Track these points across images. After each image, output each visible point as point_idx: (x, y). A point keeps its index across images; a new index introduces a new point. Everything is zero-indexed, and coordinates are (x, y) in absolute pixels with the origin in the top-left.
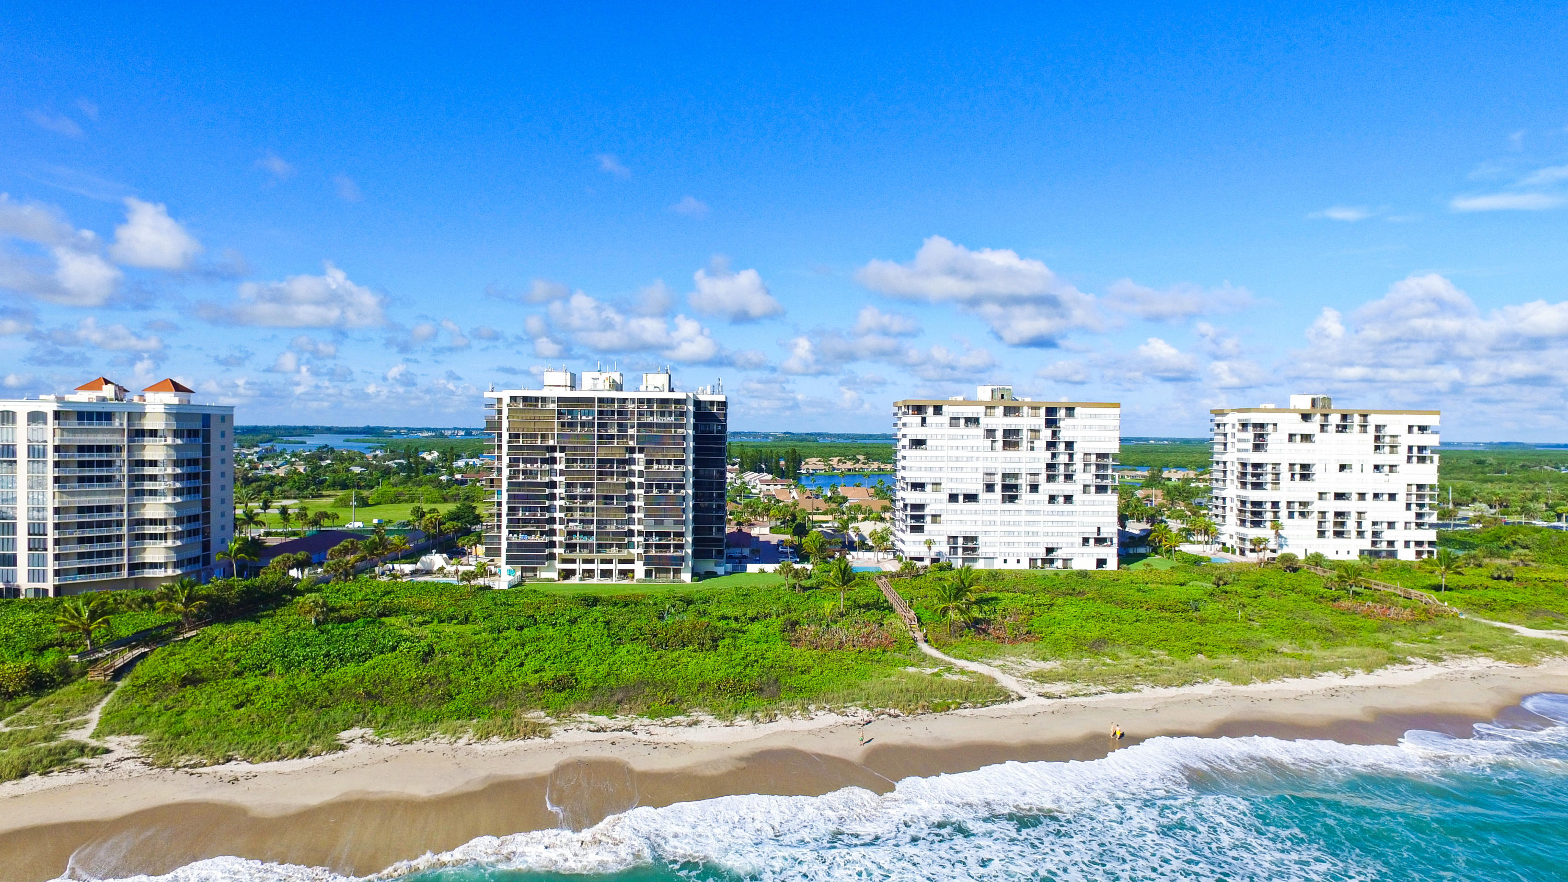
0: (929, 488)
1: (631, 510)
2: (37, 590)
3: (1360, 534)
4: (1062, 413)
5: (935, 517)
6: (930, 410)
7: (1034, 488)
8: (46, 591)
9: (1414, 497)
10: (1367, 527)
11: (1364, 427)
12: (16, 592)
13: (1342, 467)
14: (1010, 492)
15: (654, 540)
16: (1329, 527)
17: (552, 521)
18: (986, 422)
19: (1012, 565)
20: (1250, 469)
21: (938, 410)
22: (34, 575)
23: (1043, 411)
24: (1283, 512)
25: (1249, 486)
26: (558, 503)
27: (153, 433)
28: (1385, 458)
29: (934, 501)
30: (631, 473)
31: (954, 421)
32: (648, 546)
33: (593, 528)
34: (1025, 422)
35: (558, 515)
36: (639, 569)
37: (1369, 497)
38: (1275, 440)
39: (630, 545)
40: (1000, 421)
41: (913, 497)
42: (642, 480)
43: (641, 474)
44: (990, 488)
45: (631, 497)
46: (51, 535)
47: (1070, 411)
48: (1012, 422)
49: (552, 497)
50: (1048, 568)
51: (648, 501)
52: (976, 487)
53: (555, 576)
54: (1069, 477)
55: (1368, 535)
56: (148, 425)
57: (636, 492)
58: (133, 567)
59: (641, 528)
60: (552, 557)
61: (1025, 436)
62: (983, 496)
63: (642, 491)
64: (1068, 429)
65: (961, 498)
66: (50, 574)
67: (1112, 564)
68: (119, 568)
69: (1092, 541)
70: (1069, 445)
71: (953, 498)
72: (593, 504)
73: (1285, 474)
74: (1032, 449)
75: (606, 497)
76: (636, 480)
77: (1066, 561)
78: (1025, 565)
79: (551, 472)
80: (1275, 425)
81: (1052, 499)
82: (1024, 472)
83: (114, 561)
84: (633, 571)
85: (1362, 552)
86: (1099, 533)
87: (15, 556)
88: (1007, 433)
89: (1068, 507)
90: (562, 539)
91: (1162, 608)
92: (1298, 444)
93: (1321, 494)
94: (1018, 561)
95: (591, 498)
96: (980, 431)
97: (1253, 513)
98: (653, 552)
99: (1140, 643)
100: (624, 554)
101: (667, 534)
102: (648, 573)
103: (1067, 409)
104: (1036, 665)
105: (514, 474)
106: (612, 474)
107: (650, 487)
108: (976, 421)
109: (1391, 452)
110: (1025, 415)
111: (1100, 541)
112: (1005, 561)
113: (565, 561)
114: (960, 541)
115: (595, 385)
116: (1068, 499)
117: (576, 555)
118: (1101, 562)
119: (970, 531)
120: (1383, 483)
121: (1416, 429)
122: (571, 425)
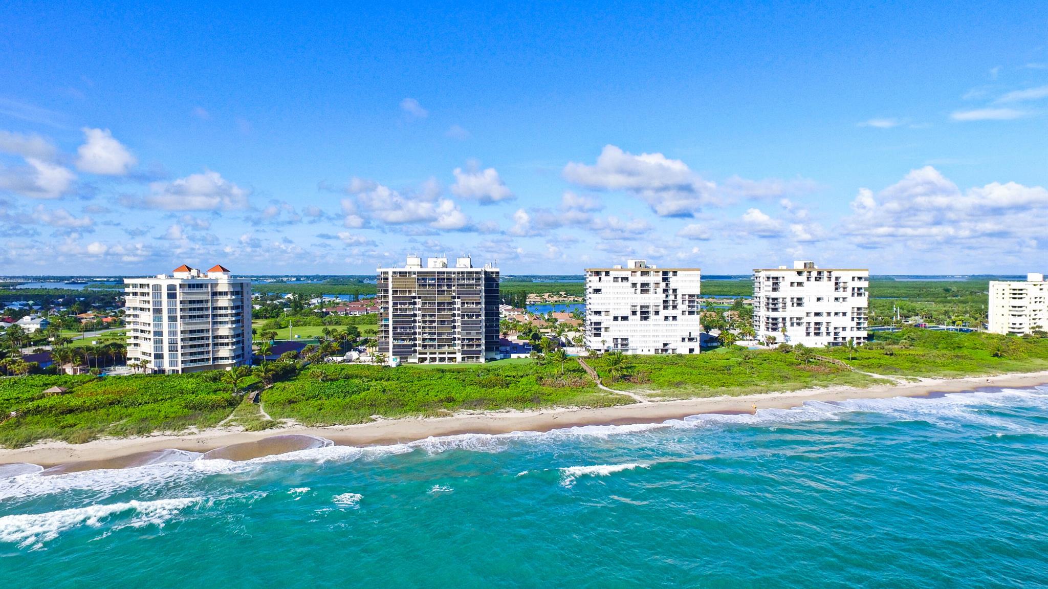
0: (603, 314)
1: (454, 327)
2: (173, 371)
3: (828, 334)
4: (671, 274)
5: (606, 329)
6: (603, 274)
7: (657, 313)
8: (178, 371)
9: (855, 314)
10: (831, 330)
11: (829, 278)
12: (163, 371)
13: (819, 299)
14: (645, 315)
15: (466, 342)
16: (812, 330)
17: (415, 333)
18: (632, 279)
19: (646, 352)
20: (771, 301)
21: (607, 274)
22: (171, 364)
23: (661, 273)
24: (788, 323)
25: (770, 310)
26: (417, 324)
27: (221, 293)
28: (840, 294)
29: (606, 321)
30: (454, 309)
31: (615, 279)
32: (463, 345)
33: (435, 337)
34: (652, 279)
35: (417, 330)
36: (459, 356)
37: (833, 314)
38: (784, 285)
39: (454, 345)
40: (639, 279)
41: (595, 318)
42: (460, 312)
43: (459, 309)
44: (634, 313)
45: (454, 321)
46: (180, 344)
47: (675, 273)
48: (645, 279)
49: (415, 321)
50: (664, 353)
51: (463, 323)
52: (627, 313)
53: (417, 361)
54: (675, 307)
55: (832, 334)
56: (220, 289)
57: (456, 318)
58: (215, 359)
59: (460, 336)
60: (415, 351)
61: (652, 287)
62: (631, 317)
63: (460, 318)
64: (674, 282)
65: (620, 319)
66: (180, 362)
67: (697, 351)
68: (208, 360)
69: (687, 340)
70: (675, 291)
71: (616, 318)
72: (435, 324)
73: (789, 303)
74: (656, 293)
75: (441, 321)
76: (456, 312)
77: (673, 350)
78: (652, 352)
79: (414, 309)
80: (783, 277)
81: (666, 318)
82: (651, 305)
83: (205, 356)
84: (455, 358)
85: (829, 343)
86: (690, 336)
87: (162, 354)
88: (643, 285)
89: (674, 322)
90: (420, 342)
91: (713, 369)
92: (795, 287)
93: (807, 313)
94: (649, 350)
95: (434, 322)
96: (629, 284)
97: (772, 324)
98: (465, 348)
99: (698, 383)
100: (451, 349)
101: (473, 339)
102: (463, 359)
103: (673, 272)
104: (648, 392)
105: (395, 310)
106: (444, 309)
107: (463, 316)
108: (627, 279)
109: (844, 291)
110: (652, 275)
111: (691, 339)
112: (642, 350)
113: (420, 353)
114: (619, 341)
115: (435, 265)
116: (674, 318)
117: (428, 350)
118: (691, 350)
119: (624, 336)
120: (840, 307)
121: (856, 279)
122: (423, 285)
